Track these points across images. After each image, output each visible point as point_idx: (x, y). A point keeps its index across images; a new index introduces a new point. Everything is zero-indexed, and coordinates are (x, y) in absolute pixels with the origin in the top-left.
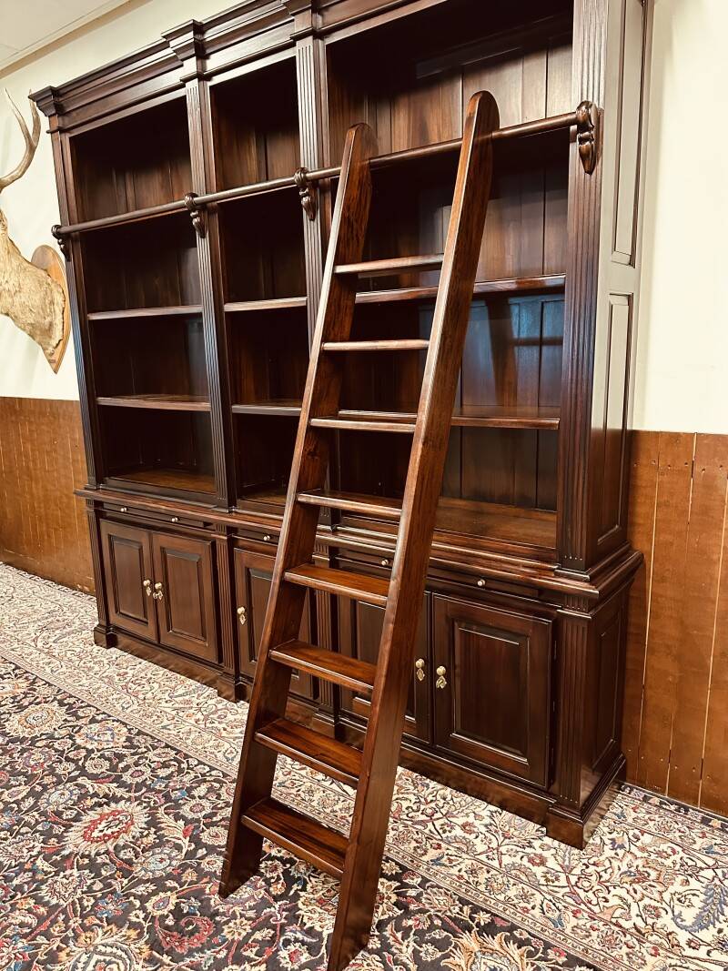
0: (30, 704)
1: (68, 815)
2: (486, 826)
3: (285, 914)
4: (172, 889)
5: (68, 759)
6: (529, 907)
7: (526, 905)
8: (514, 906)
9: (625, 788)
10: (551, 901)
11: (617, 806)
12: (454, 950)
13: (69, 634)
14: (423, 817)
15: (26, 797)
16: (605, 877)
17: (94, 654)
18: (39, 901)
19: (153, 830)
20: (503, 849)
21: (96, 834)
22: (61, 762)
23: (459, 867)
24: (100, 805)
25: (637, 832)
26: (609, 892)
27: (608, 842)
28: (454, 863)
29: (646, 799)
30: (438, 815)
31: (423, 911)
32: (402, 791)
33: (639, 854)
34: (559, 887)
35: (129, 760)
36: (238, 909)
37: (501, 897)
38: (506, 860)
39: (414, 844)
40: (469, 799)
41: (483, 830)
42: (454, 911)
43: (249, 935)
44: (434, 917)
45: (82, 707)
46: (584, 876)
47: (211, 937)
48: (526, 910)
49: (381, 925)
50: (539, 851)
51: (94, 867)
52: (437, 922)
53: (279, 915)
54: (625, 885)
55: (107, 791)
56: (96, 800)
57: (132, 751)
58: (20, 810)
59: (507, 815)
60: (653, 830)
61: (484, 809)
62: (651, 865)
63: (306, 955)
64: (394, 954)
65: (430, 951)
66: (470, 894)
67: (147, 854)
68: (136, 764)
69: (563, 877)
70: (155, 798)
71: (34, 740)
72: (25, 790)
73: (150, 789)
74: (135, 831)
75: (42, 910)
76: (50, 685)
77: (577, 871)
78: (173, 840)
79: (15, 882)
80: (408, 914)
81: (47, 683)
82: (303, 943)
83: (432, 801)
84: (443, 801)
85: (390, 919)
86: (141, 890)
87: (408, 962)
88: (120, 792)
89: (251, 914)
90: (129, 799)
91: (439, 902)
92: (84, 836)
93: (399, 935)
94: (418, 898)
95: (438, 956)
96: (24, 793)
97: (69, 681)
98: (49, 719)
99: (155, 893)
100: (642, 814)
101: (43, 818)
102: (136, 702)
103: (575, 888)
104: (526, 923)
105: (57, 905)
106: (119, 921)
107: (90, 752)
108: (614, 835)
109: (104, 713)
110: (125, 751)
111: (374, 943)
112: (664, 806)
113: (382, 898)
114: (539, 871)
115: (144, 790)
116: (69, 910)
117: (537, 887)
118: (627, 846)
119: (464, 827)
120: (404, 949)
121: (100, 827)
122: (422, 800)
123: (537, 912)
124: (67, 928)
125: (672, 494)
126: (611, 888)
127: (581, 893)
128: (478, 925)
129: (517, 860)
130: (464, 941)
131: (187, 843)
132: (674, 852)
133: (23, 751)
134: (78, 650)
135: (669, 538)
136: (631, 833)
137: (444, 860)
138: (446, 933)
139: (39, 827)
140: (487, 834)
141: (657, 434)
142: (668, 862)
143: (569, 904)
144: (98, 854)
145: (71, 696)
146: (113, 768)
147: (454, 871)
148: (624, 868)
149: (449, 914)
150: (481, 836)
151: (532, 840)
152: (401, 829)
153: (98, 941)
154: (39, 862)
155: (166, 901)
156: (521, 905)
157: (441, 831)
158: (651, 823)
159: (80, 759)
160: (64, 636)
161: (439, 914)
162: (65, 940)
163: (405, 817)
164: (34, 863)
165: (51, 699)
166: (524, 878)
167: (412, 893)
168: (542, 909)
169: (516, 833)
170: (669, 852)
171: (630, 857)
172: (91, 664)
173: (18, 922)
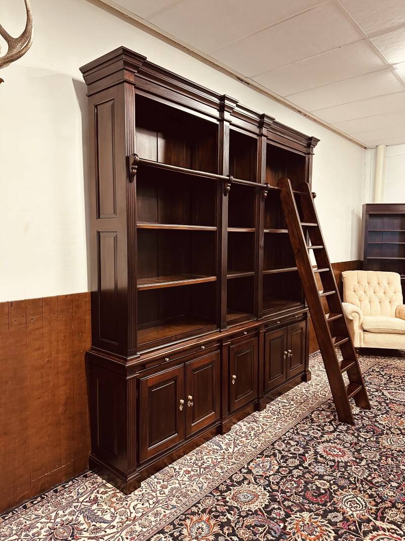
1: (331, 463)
5: (289, 473)
21: (341, 454)
22: (293, 475)
35: (287, 453)
45: (232, 481)
55: (312, 456)
57: (278, 454)
70: (312, 443)
72: (318, 482)
74: (335, 445)
78: (335, 436)
79: (376, 467)
88: (311, 452)
90: (316, 449)
92: (343, 457)
101: (336, 470)
106: (378, 442)
107: (282, 467)
115: (307, 447)
121: (336, 453)
131: (335, 433)
144: (351, 451)
159: (289, 469)
162: (393, 450)
164: (364, 466)
173: (392, 462)
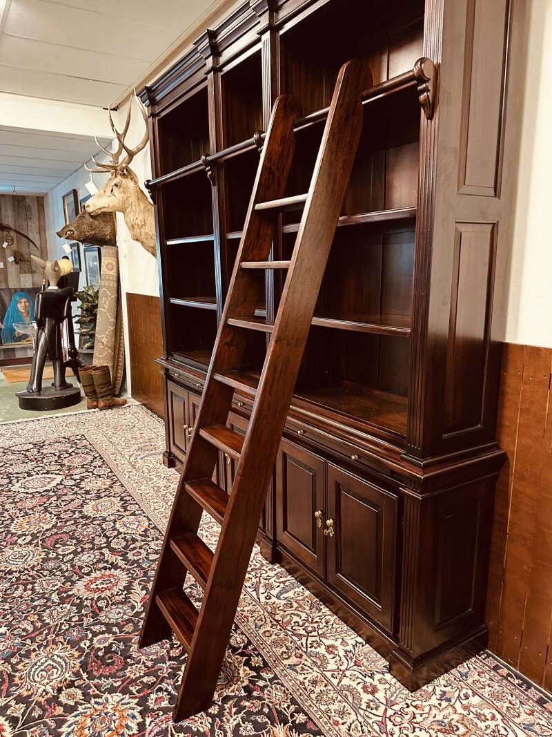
0: (105, 496)
1: (86, 570)
2: (346, 652)
3: (170, 670)
4: (114, 633)
5: (105, 536)
6: (341, 722)
7: (339, 719)
8: (330, 717)
9: (482, 654)
10: (360, 723)
11: (466, 666)
12: (265, 733)
13: (152, 454)
14: (303, 632)
15: (70, 553)
16: (419, 719)
17: (159, 470)
18: (40, 619)
19: (126, 592)
20: (348, 673)
21: (93, 586)
22: (100, 536)
23: (306, 675)
24: (105, 568)
25: (470, 692)
26: (414, 731)
27: (438, 692)
28: (304, 672)
29: (496, 668)
30: (315, 634)
31: (260, 698)
32: (299, 609)
33: (460, 710)
34: (374, 715)
35: (138, 544)
36: (143, 658)
37: (323, 708)
38: (346, 681)
39: (284, 649)
40: (345, 628)
41: (342, 653)
42: (282, 706)
43: (141, 677)
44: (265, 706)
45: (132, 504)
46: (401, 713)
47: (118, 671)
48: (337, 723)
49: (226, 699)
50: (376, 683)
51: (80, 607)
52: (266, 710)
53: (165, 670)
54: (431, 731)
55: (114, 561)
56: (105, 564)
57: (143, 538)
58: (62, 561)
59: (368, 648)
60: (486, 696)
61: (352, 638)
62: (465, 722)
63: (167, 702)
64: (222, 721)
65: (248, 728)
66: (301, 697)
67: (113, 607)
68: (141, 548)
69: (382, 708)
70: (138, 573)
71: (94, 519)
72: (72, 548)
73: (139, 566)
74: (115, 590)
75: (39, 624)
76: (123, 486)
77: (397, 708)
78: (133, 602)
79: (35, 603)
80: (249, 697)
81: (122, 484)
82: (169, 693)
83: (317, 622)
84: (324, 624)
85: (235, 696)
86: (97, 628)
87: (228, 730)
88: (121, 563)
89: (150, 664)
90: (123, 569)
91: (276, 696)
92: (86, 586)
93: (234, 710)
94: (262, 689)
95: (251, 734)
96: (70, 551)
97: (134, 485)
98: (109, 507)
99: (103, 633)
100: (485, 679)
101: (72, 569)
102: (164, 506)
103: (387, 720)
104: (331, 733)
105: (48, 624)
106: (73, 644)
107: (120, 533)
108: (449, 689)
109: (142, 510)
110: (139, 538)
111: (214, 710)
112: (509, 678)
113: (238, 680)
114: (366, 697)
115: (135, 565)
116: (52, 629)
117: (356, 708)
118: (453, 701)
119: (328, 648)
120: (232, 720)
121: (98, 582)
122: (310, 619)
123: (344, 728)
124: (45, 639)
125: (532, 403)
126: (417, 730)
127: (390, 725)
128: (294, 722)
129: (354, 684)
130: (276, 730)
131: (140, 606)
132: (493, 718)
133: (85, 524)
134: (151, 466)
135: (529, 441)
136: (464, 691)
137: (298, 668)
138: (267, 720)
139: (66, 574)
140: (343, 658)
141: (522, 347)
142: (482, 725)
143: (374, 730)
144: (87, 599)
145: (130, 496)
146: (126, 547)
147: (301, 678)
148: (439, 717)
149: (278, 707)
150: (338, 658)
151: (375, 673)
152: (282, 636)
153: (56, 652)
154: (53, 595)
155: (106, 639)
156: (335, 718)
157: (309, 646)
158: (488, 689)
159: (111, 537)
160: (149, 455)
161: (271, 705)
162: (39, 647)
163: (289, 628)
164: (51, 594)
165: (118, 495)
166: (350, 699)
167: (261, 683)
168: (350, 727)
169: (366, 664)
170: (489, 717)
171: (450, 710)
172: (153, 477)
173: (23, 627)
